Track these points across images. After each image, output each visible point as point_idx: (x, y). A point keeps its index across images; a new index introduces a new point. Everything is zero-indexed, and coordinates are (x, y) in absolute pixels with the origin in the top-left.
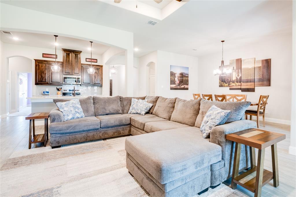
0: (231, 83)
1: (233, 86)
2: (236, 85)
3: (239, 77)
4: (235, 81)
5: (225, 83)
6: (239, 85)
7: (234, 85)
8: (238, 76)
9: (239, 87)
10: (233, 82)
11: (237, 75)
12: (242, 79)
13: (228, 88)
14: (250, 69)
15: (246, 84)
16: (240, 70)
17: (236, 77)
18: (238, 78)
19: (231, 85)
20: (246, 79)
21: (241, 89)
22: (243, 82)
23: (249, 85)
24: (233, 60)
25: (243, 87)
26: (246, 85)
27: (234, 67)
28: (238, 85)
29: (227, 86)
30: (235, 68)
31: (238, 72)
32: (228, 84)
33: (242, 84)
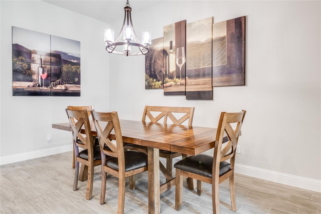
0: (167, 79)
1: (171, 86)
2: (176, 85)
3: (182, 65)
4: (175, 74)
5: (155, 80)
6: (181, 85)
7: (173, 83)
8: (180, 61)
9: (182, 89)
10: (171, 77)
11: (177, 60)
12: (188, 69)
13: (162, 91)
14: (202, 45)
15: (195, 80)
16: (183, 48)
17: (176, 65)
18: (180, 66)
19: (168, 84)
20: (196, 70)
21: (185, 93)
22: (190, 77)
23: (201, 83)
24: (170, 26)
25: (189, 89)
26: (196, 85)
27: (171, 42)
28: (179, 83)
29: (159, 88)
30: (174, 44)
31: (180, 55)
32: (161, 82)
33: (189, 81)
